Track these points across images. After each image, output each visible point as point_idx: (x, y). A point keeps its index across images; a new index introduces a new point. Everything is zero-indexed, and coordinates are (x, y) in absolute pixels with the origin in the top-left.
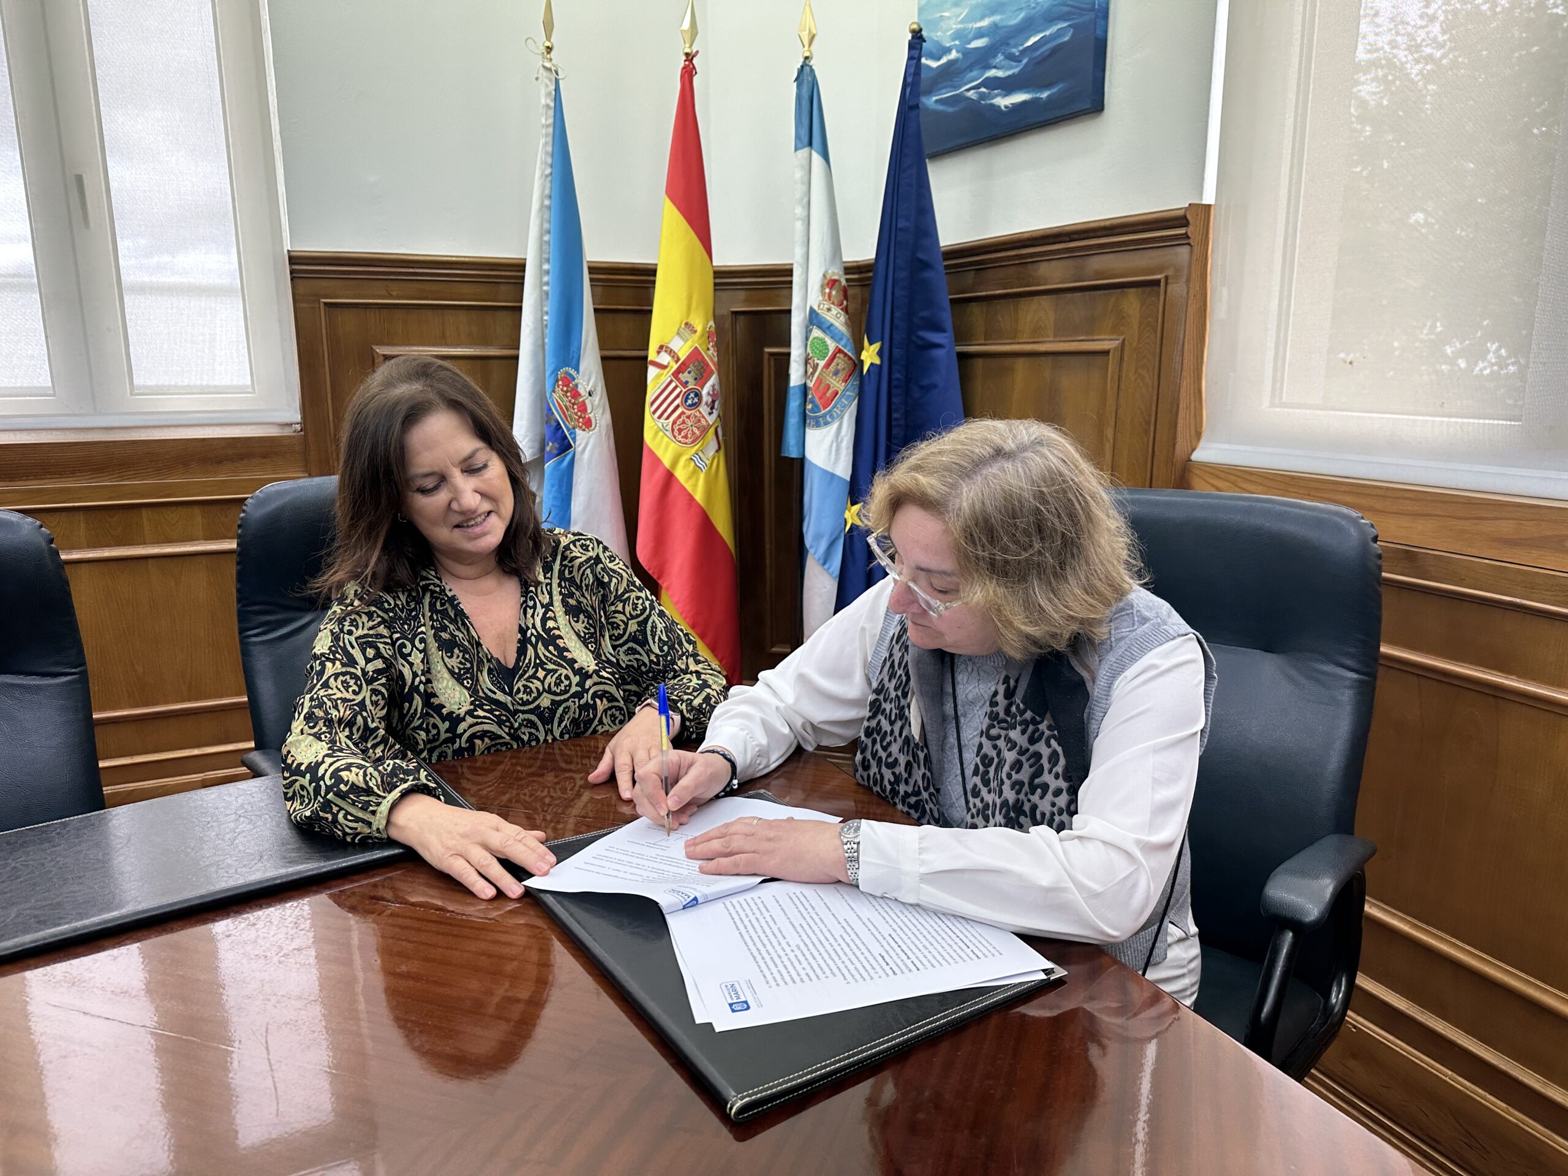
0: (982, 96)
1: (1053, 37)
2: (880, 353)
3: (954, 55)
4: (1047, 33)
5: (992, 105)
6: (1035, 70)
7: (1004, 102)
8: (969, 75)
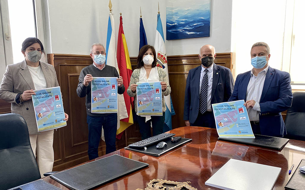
0: (183, 32)
3: (176, 24)
4: (199, 24)
5: (186, 33)
6: (196, 29)
7: (188, 33)
8: (180, 28)
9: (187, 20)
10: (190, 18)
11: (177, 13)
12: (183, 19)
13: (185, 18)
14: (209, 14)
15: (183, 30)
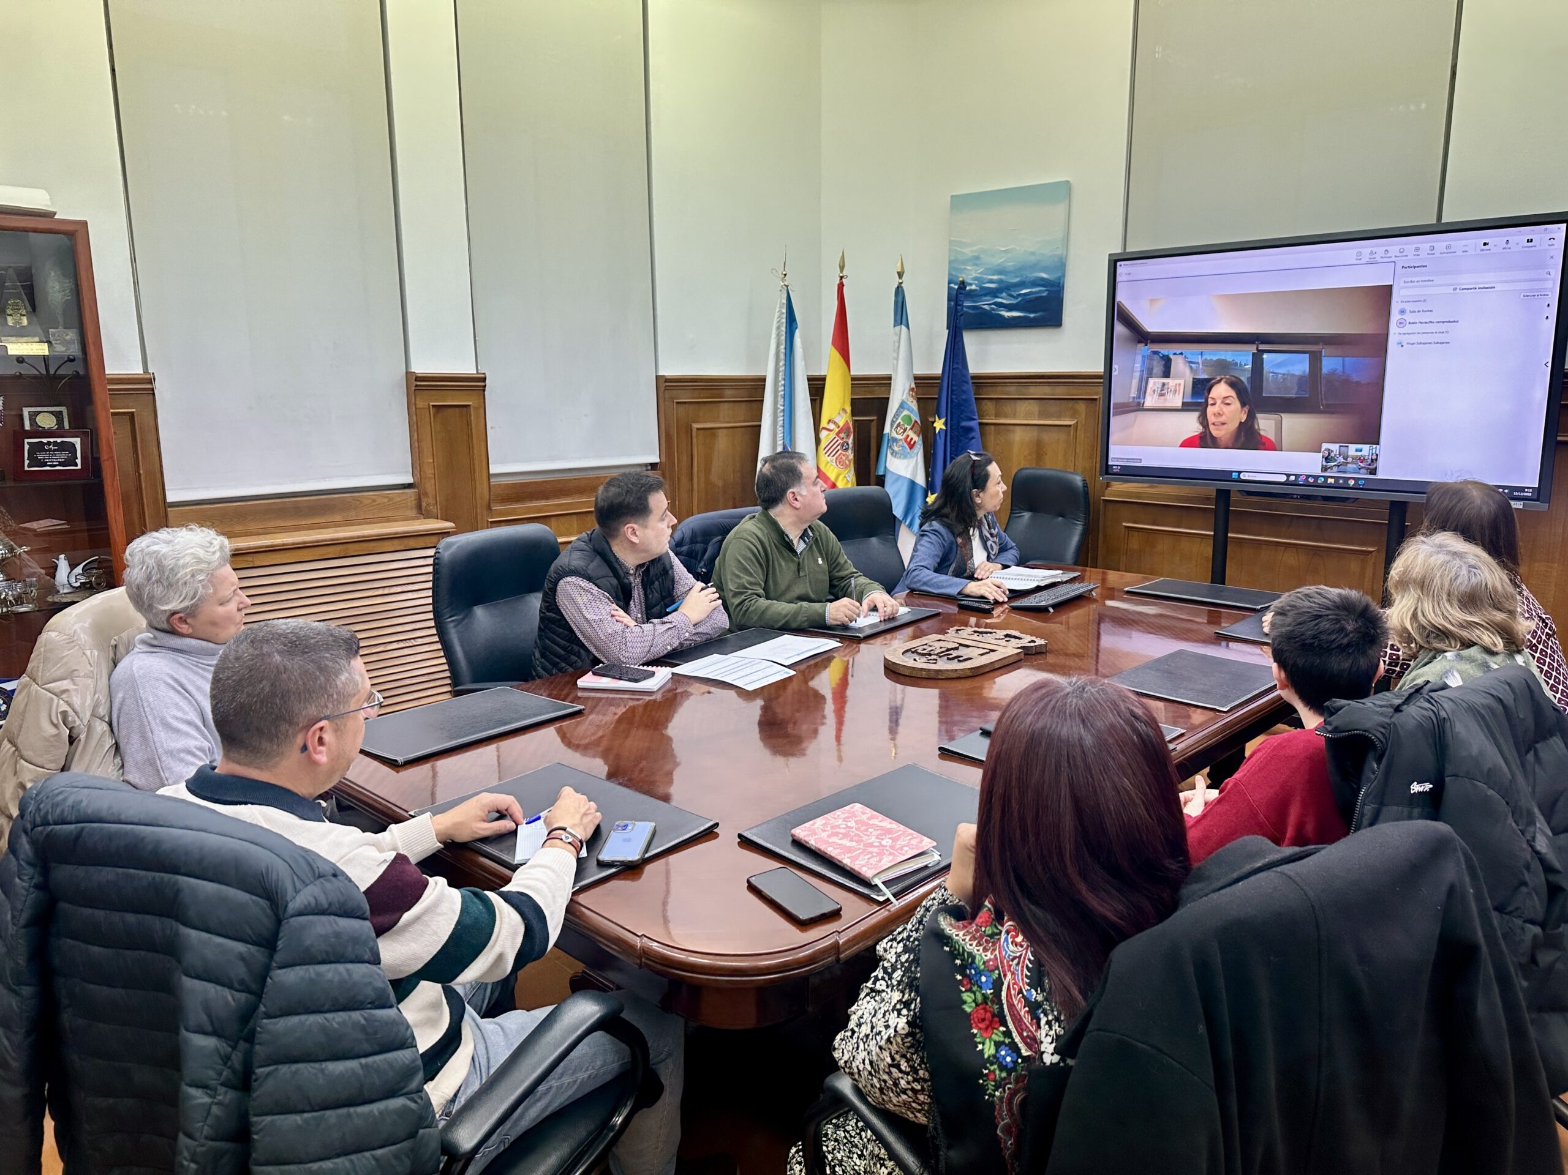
0: (993, 309)
1: (1036, 292)
2: (946, 424)
3: (974, 287)
4: (1034, 290)
5: (1000, 315)
6: (1026, 304)
8: (984, 298)
9: (1003, 277)
10: (1010, 272)
11: (977, 258)
13: (1000, 273)
14: (1061, 266)
15: (993, 306)
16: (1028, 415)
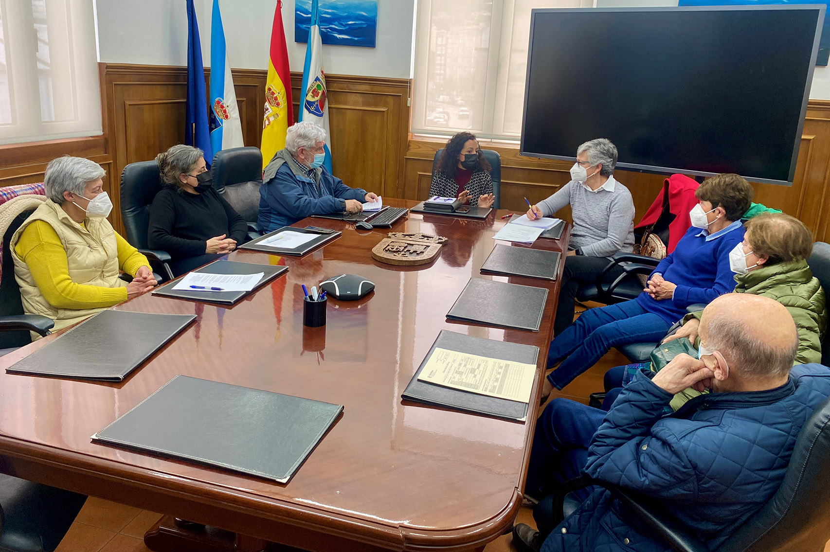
7: (338, 36)
9: (335, 11)
12: (328, 9)
15: (328, 30)
16: (355, 103)
